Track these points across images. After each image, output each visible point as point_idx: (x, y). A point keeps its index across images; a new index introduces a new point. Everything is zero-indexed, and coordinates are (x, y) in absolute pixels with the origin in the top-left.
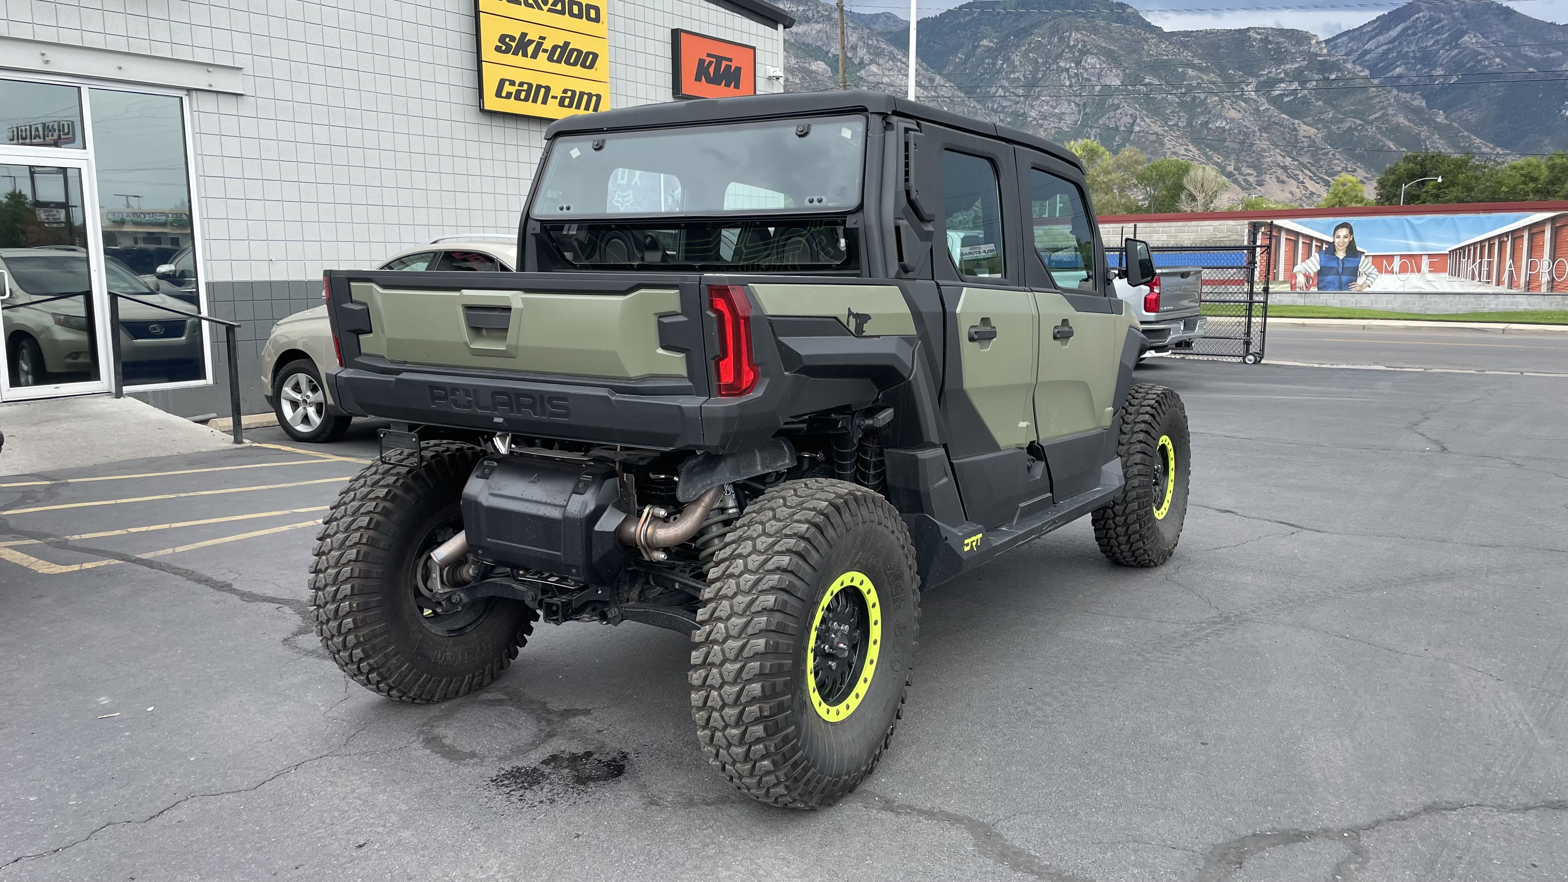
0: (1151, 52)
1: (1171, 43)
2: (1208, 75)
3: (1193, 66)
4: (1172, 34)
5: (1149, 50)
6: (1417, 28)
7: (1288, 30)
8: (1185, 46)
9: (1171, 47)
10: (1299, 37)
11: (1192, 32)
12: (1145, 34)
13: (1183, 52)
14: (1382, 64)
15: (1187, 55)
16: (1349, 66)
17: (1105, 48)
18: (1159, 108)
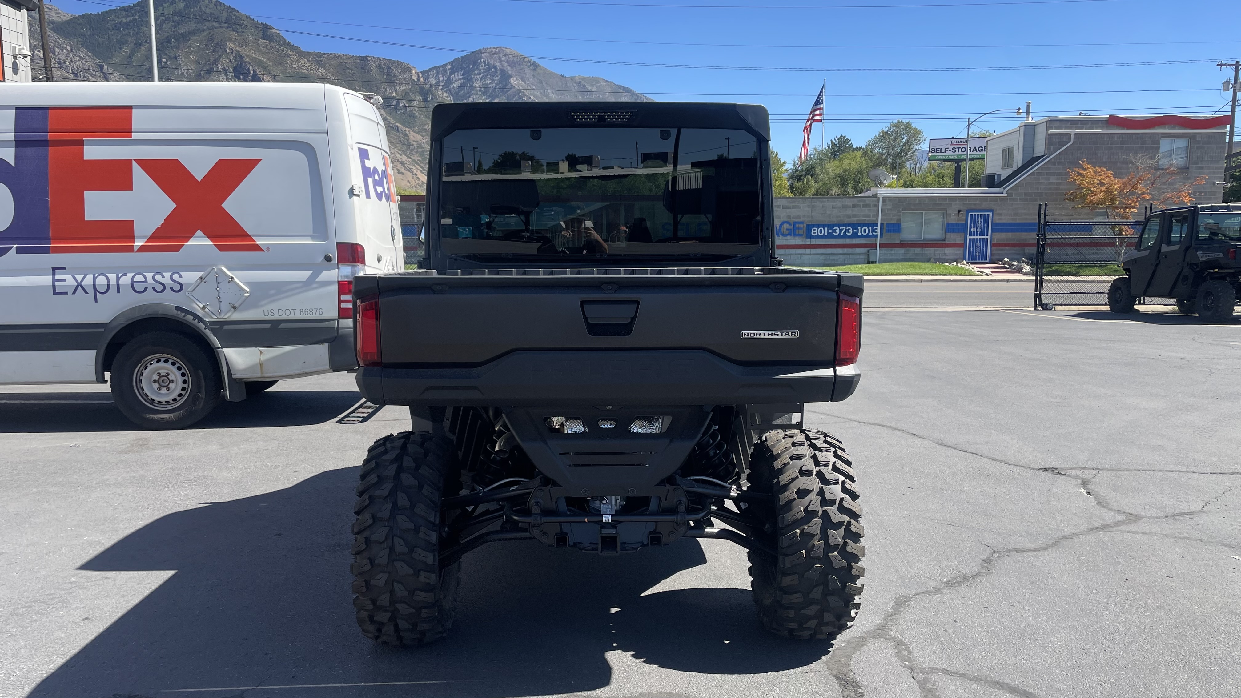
0: (294, 66)
1: (308, 61)
5: (292, 64)
7: (394, 62)
10: (404, 68)
11: (324, 54)
12: (287, 51)
13: (318, 69)
14: (461, 93)
15: (322, 71)
17: (256, 58)
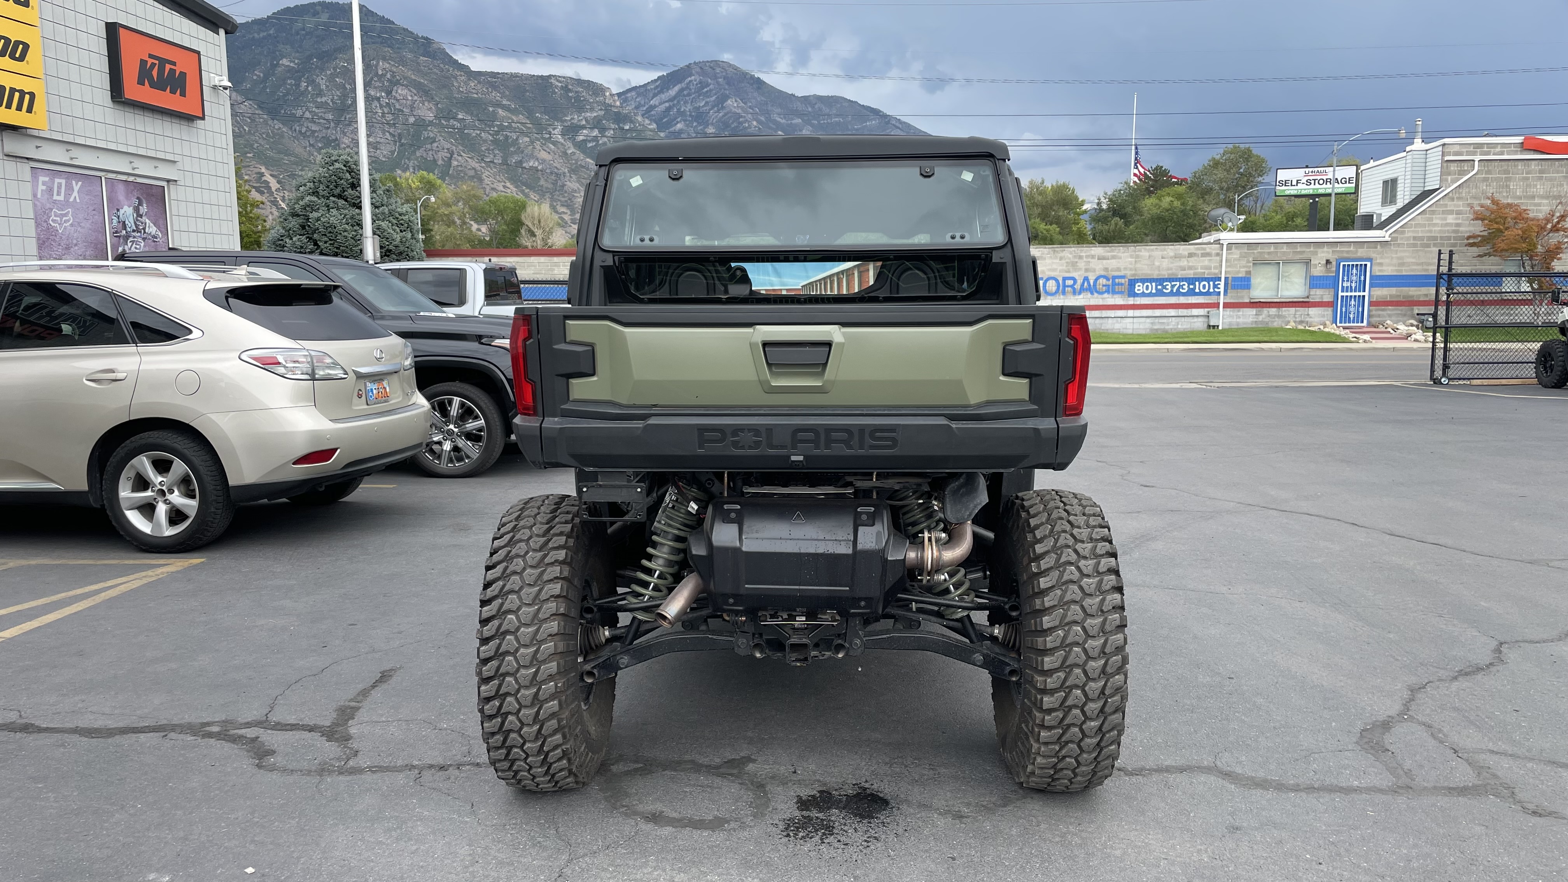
0: (461, 89)
1: (479, 82)
2: (517, 115)
3: (503, 107)
4: (480, 73)
5: (459, 87)
6: (690, 90)
7: (585, 81)
8: (494, 86)
9: (479, 87)
10: (596, 89)
11: (498, 73)
12: (453, 70)
13: (492, 92)
14: (666, 119)
15: (495, 95)
16: (640, 118)
17: (415, 80)
18: (475, 144)
